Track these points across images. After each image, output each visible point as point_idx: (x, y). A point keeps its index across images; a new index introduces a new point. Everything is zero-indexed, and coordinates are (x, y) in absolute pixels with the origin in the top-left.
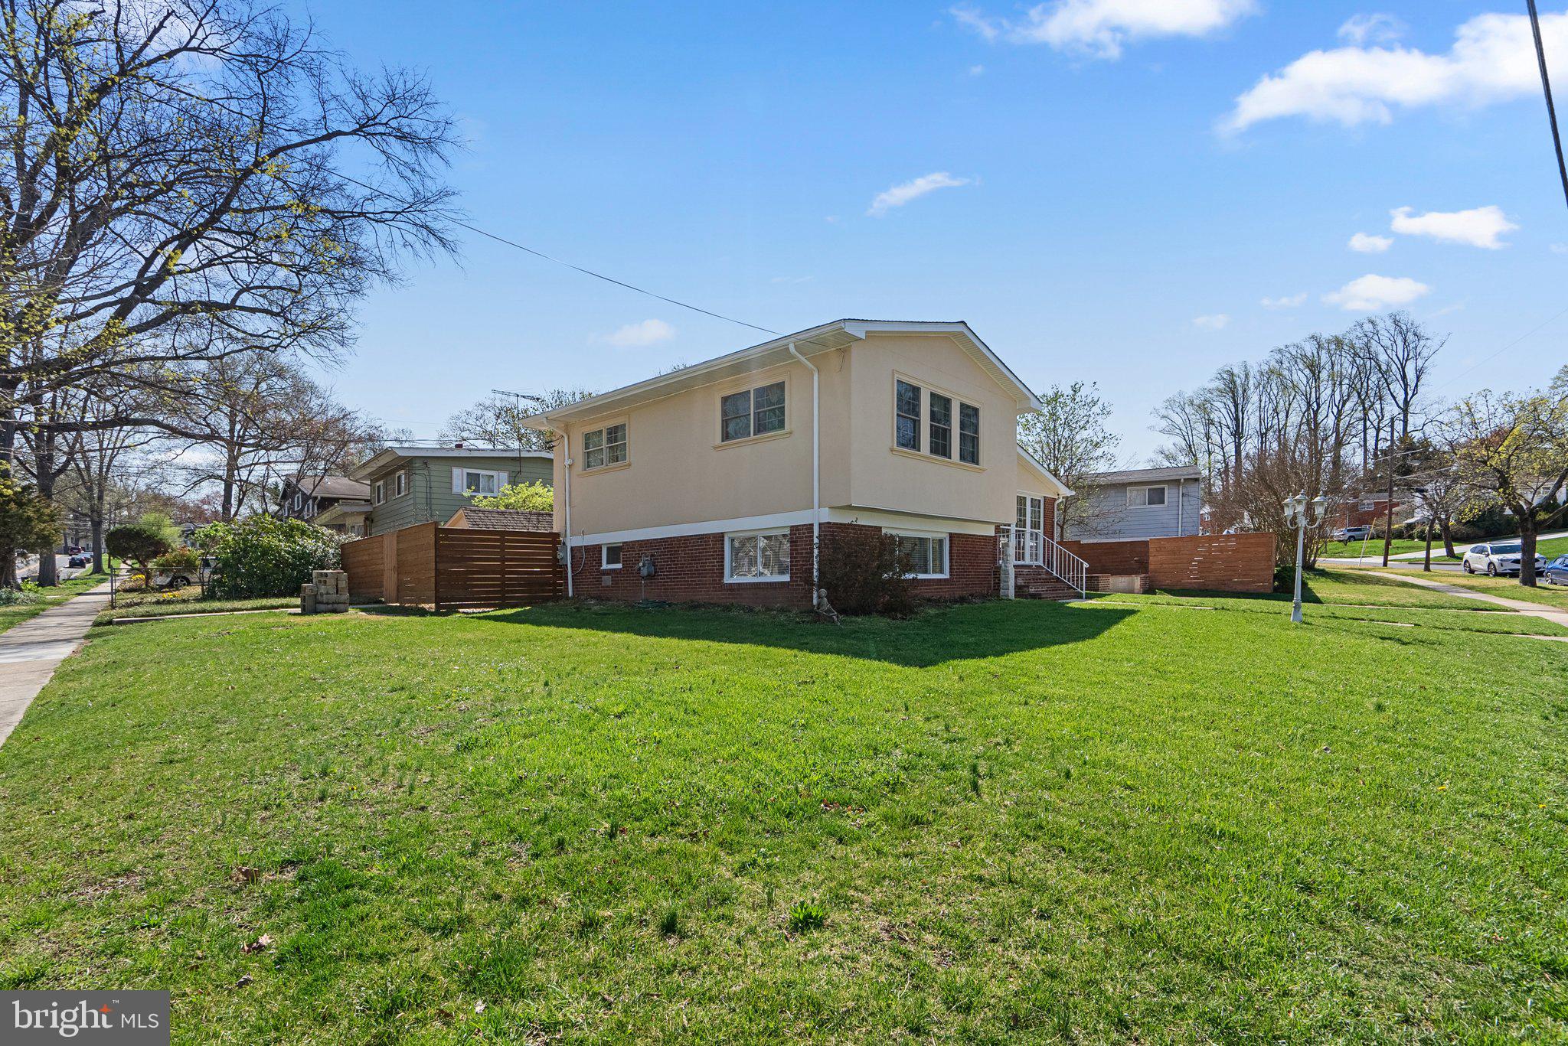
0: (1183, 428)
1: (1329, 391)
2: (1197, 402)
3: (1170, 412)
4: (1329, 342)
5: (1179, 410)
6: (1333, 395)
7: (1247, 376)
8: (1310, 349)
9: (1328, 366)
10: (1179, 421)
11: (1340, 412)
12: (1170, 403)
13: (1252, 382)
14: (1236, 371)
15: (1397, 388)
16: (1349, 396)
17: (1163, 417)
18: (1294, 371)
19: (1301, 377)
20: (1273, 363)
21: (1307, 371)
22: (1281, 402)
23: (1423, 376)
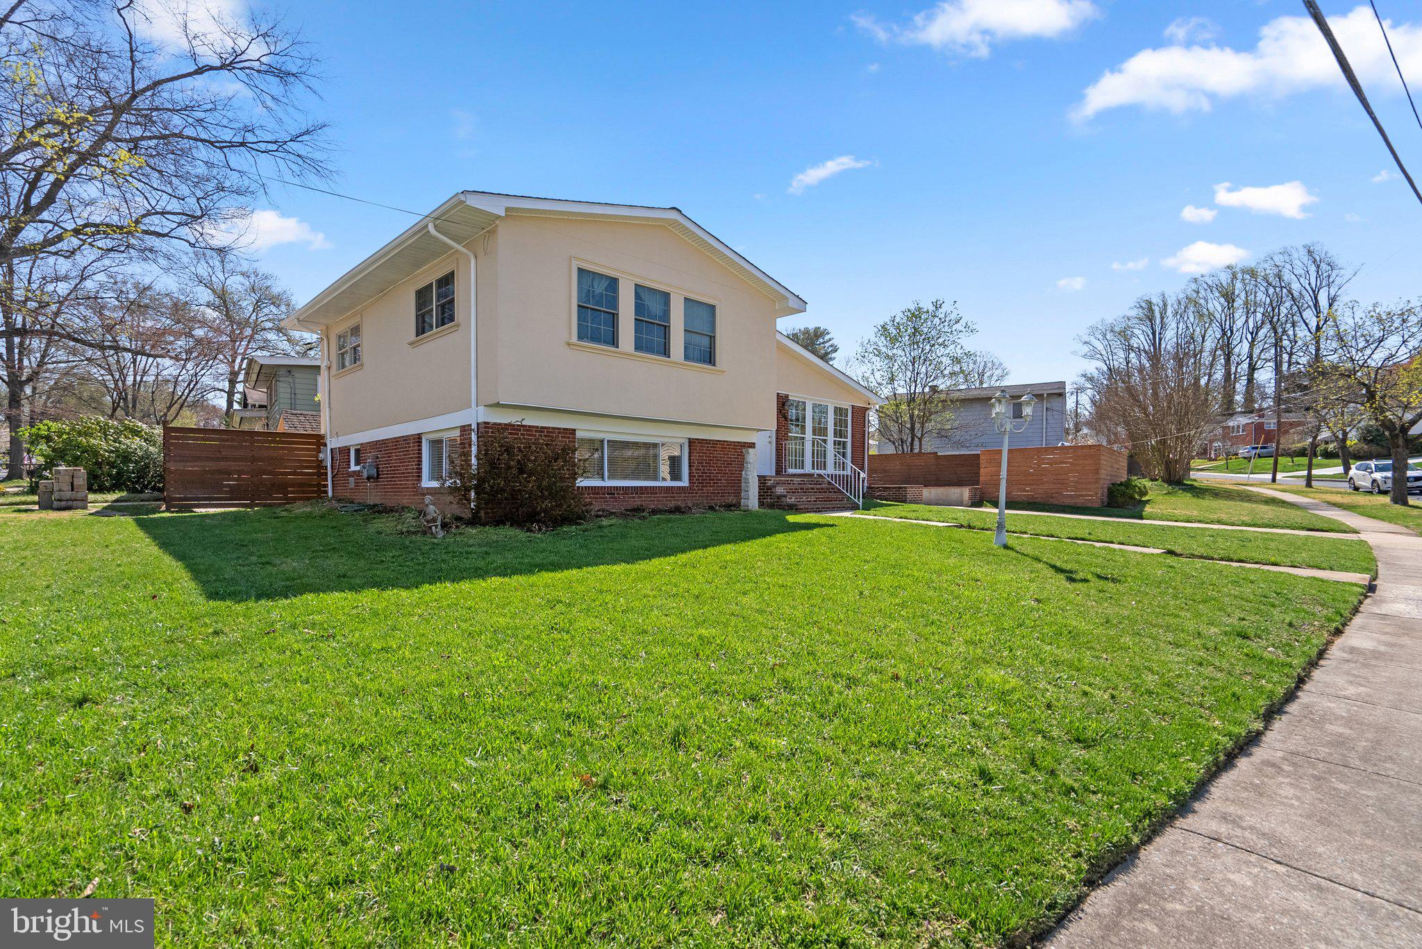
0: (1104, 353)
1: (1243, 319)
2: (1117, 329)
3: (1092, 339)
4: (1243, 272)
5: (1100, 337)
6: (1247, 321)
7: (1165, 305)
8: (1225, 278)
9: (1243, 295)
10: (1100, 347)
11: (1253, 340)
12: (1093, 330)
13: (1170, 311)
14: (1154, 301)
15: (1309, 315)
16: (1263, 323)
17: (1085, 343)
18: (1210, 301)
19: (1216, 305)
20: (1189, 292)
21: (1222, 300)
22: (1198, 329)
23: (1336, 304)
